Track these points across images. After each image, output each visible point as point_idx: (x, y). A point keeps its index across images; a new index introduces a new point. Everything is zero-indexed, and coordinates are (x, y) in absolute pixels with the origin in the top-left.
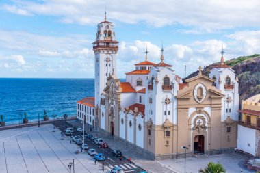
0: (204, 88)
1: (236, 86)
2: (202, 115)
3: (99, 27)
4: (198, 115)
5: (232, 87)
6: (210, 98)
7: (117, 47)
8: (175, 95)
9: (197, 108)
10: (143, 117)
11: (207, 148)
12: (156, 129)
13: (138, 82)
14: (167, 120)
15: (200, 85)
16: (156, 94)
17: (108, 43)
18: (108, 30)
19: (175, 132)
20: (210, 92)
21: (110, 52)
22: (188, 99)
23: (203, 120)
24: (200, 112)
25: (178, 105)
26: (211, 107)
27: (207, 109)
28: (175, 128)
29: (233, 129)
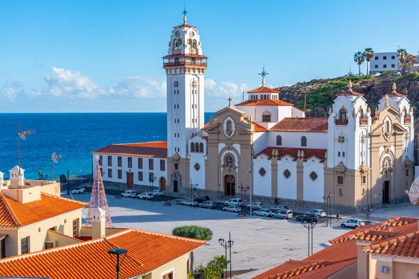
0: (390, 121)
1: (412, 118)
2: (388, 155)
3: (177, 34)
4: (386, 155)
5: (410, 120)
6: (395, 134)
7: (205, 65)
8: (369, 131)
9: (385, 147)
10: (322, 162)
11: (392, 196)
12: (356, 173)
13: (264, 116)
14: (362, 162)
15: (387, 119)
16: (355, 130)
17: (193, 59)
18: (192, 39)
19: (369, 176)
20: (395, 126)
21: (197, 72)
22: (379, 136)
23: (389, 161)
24: (387, 152)
25: (371, 144)
26: (395, 146)
27: (392, 148)
28: (369, 171)
29: (410, 172)
